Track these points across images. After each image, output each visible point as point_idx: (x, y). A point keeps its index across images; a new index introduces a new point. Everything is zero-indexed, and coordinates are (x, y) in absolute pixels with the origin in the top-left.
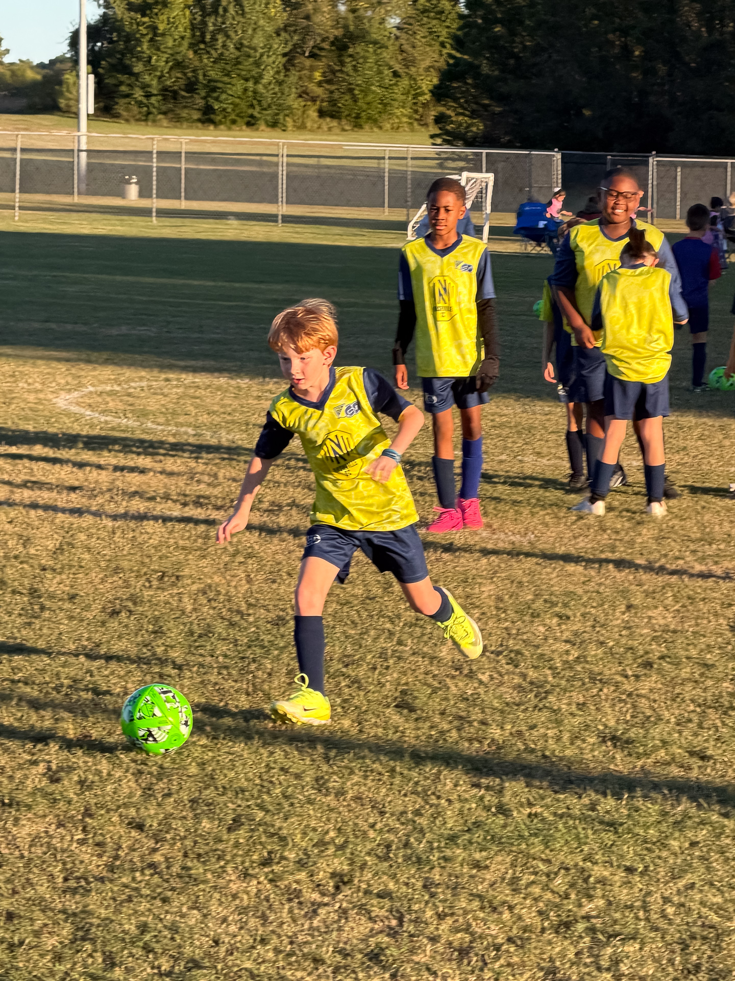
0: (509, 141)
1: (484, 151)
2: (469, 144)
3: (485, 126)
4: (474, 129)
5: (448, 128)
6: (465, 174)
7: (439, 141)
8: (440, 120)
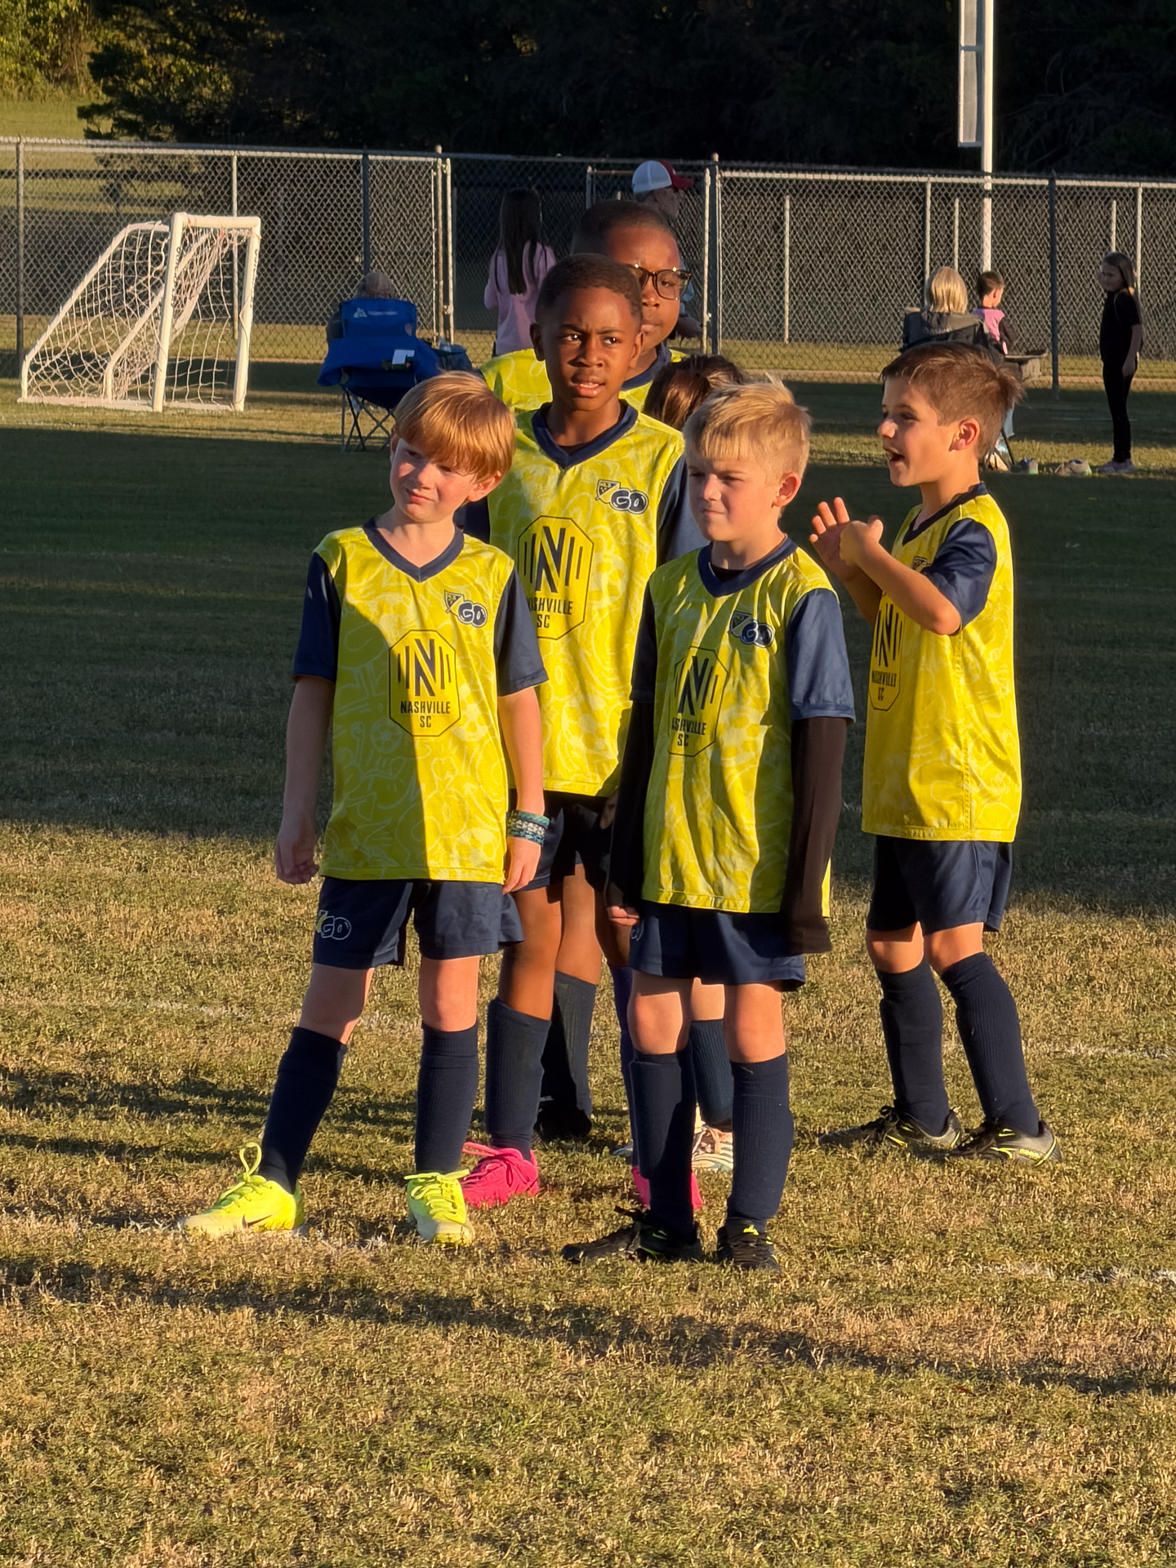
0: (306, 125)
1: (234, 154)
2: (190, 134)
3: (236, 82)
4: (207, 92)
5: (133, 88)
6: (181, 219)
7: (106, 125)
8: (107, 65)
